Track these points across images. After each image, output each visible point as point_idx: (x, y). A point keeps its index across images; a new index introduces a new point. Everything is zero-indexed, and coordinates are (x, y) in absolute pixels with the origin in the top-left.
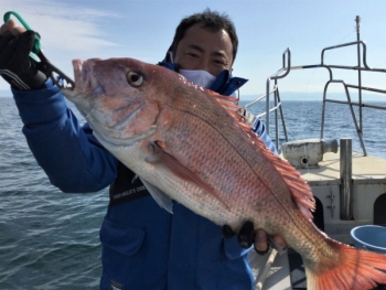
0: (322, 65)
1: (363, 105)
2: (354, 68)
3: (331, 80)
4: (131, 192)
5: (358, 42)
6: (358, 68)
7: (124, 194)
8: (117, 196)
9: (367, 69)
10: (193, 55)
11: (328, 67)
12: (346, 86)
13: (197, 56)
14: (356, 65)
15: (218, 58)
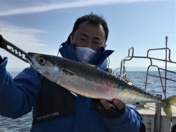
0: (147, 57)
1: (167, 79)
2: (164, 61)
3: (151, 65)
4: (48, 116)
5: (166, 49)
6: (166, 61)
7: (44, 117)
8: (40, 118)
9: (170, 61)
10: (82, 39)
11: (150, 59)
12: (159, 69)
13: (85, 40)
14: (165, 59)
15: (97, 41)
